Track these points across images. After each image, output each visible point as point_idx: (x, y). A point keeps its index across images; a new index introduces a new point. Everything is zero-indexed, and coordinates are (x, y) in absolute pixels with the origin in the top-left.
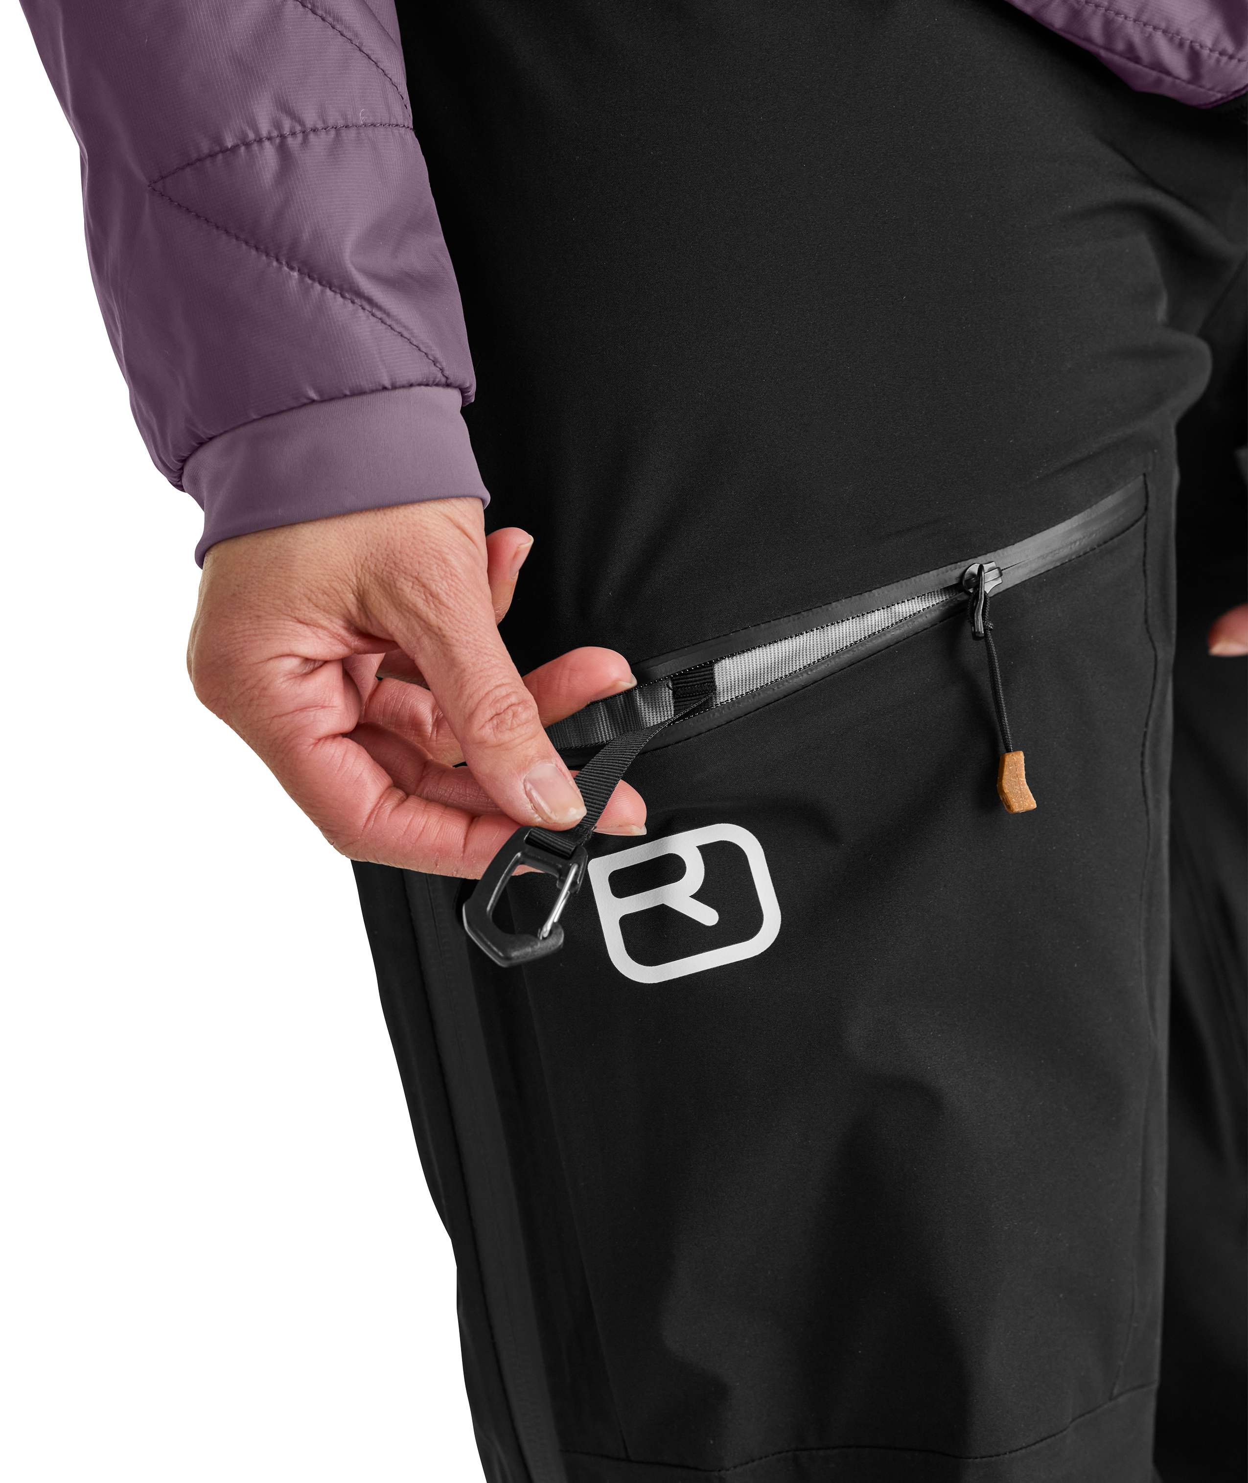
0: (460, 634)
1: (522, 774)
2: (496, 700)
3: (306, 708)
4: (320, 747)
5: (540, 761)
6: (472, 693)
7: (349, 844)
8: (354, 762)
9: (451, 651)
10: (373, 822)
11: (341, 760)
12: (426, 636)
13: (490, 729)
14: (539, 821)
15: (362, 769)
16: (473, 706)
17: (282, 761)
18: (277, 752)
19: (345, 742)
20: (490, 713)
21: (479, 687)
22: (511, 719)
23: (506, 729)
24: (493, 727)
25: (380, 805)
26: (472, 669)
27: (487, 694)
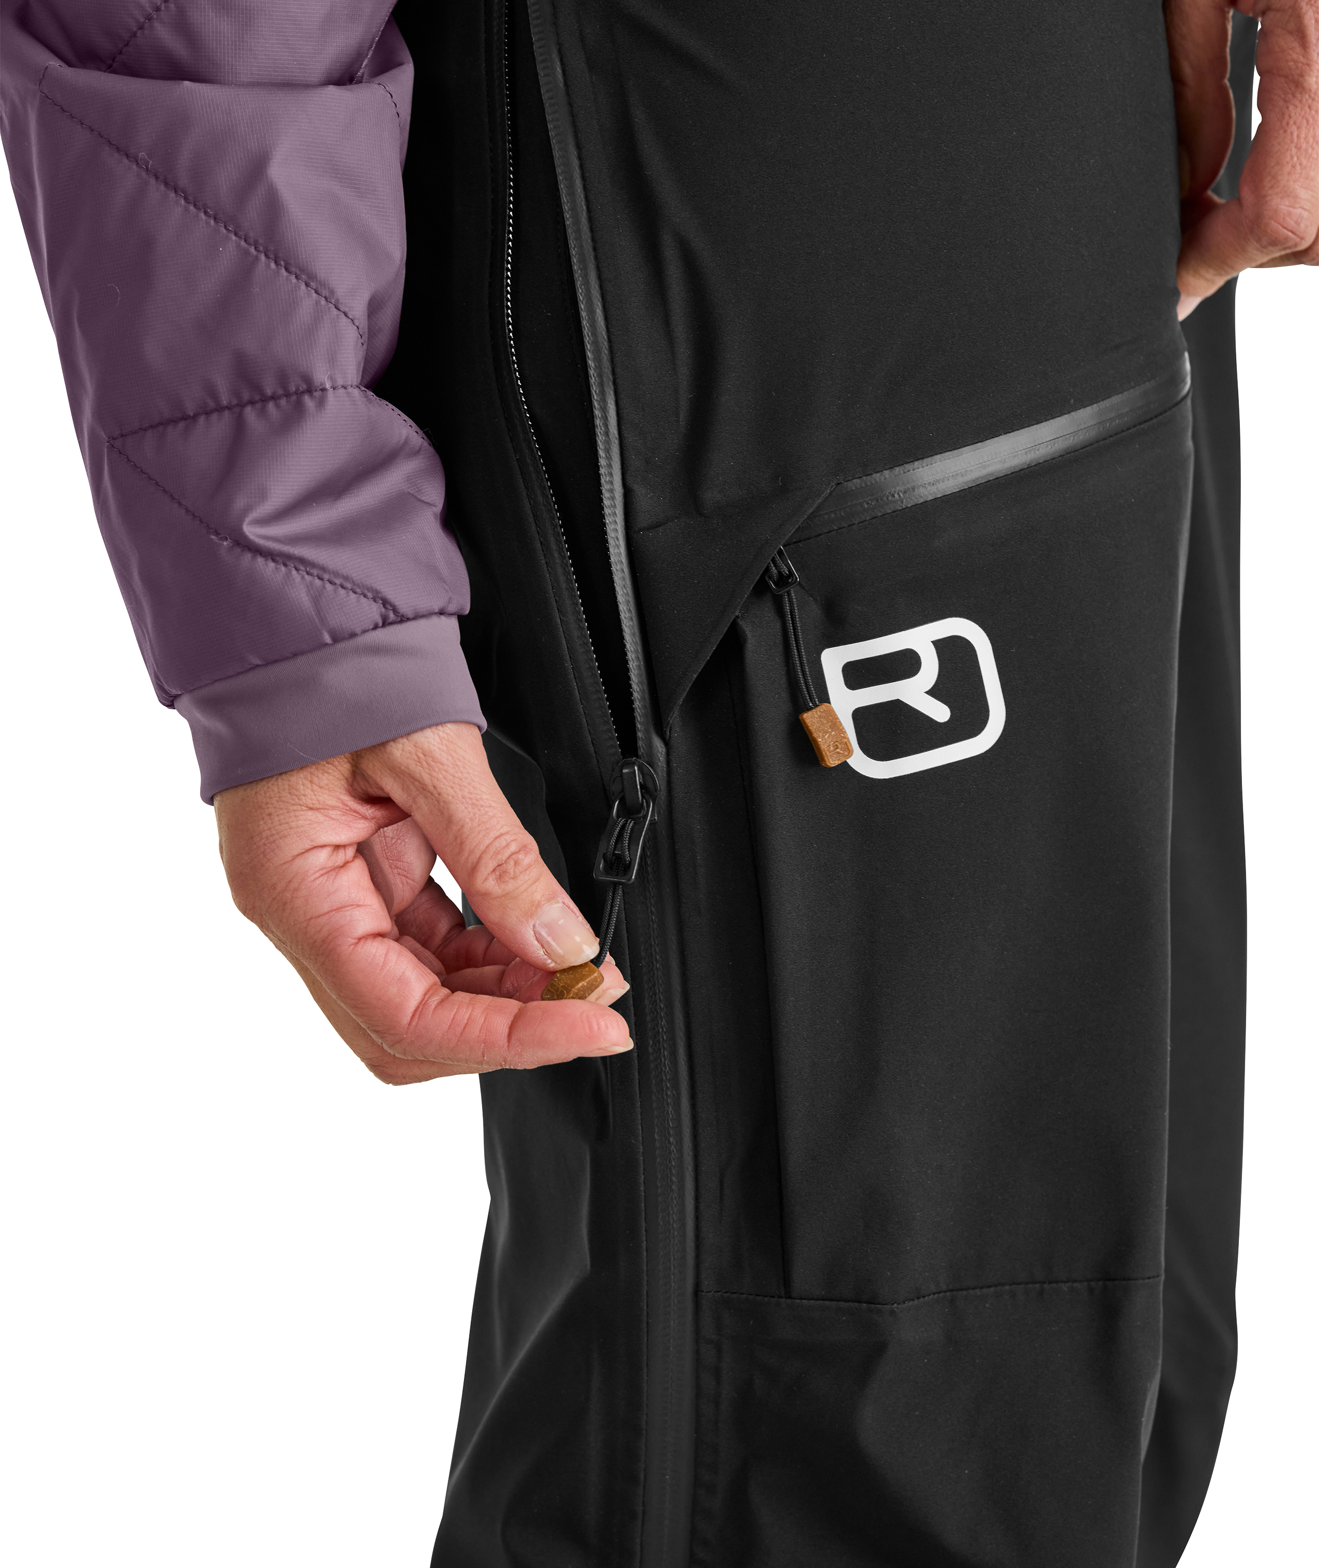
0: (456, 789)
1: (530, 920)
2: (497, 851)
3: (341, 908)
4: (360, 946)
5: (546, 904)
6: (472, 848)
7: (396, 1043)
8: (397, 961)
9: (448, 808)
10: (417, 1019)
11: (383, 959)
12: (421, 796)
13: (493, 880)
14: (553, 967)
15: (405, 967)
16: (475, 860)
17: (323, 964)
18: (318, 955)
19: (386, 941)
20: (492, 865)
21: (479, 841)
22: (513, 868)
23: (509, 879)
24: (496, 878)
25: (424, 1001)
26: (470, 824)
27: (487, 847)
